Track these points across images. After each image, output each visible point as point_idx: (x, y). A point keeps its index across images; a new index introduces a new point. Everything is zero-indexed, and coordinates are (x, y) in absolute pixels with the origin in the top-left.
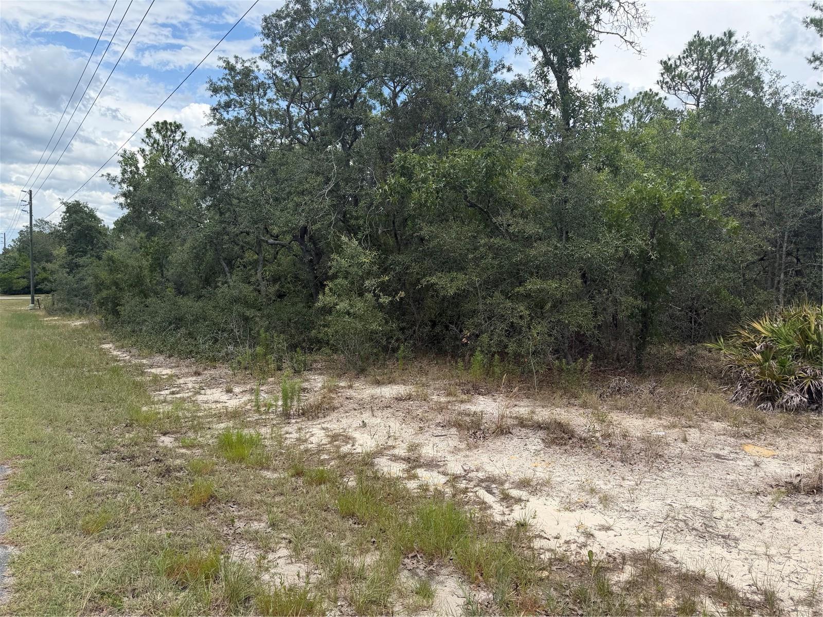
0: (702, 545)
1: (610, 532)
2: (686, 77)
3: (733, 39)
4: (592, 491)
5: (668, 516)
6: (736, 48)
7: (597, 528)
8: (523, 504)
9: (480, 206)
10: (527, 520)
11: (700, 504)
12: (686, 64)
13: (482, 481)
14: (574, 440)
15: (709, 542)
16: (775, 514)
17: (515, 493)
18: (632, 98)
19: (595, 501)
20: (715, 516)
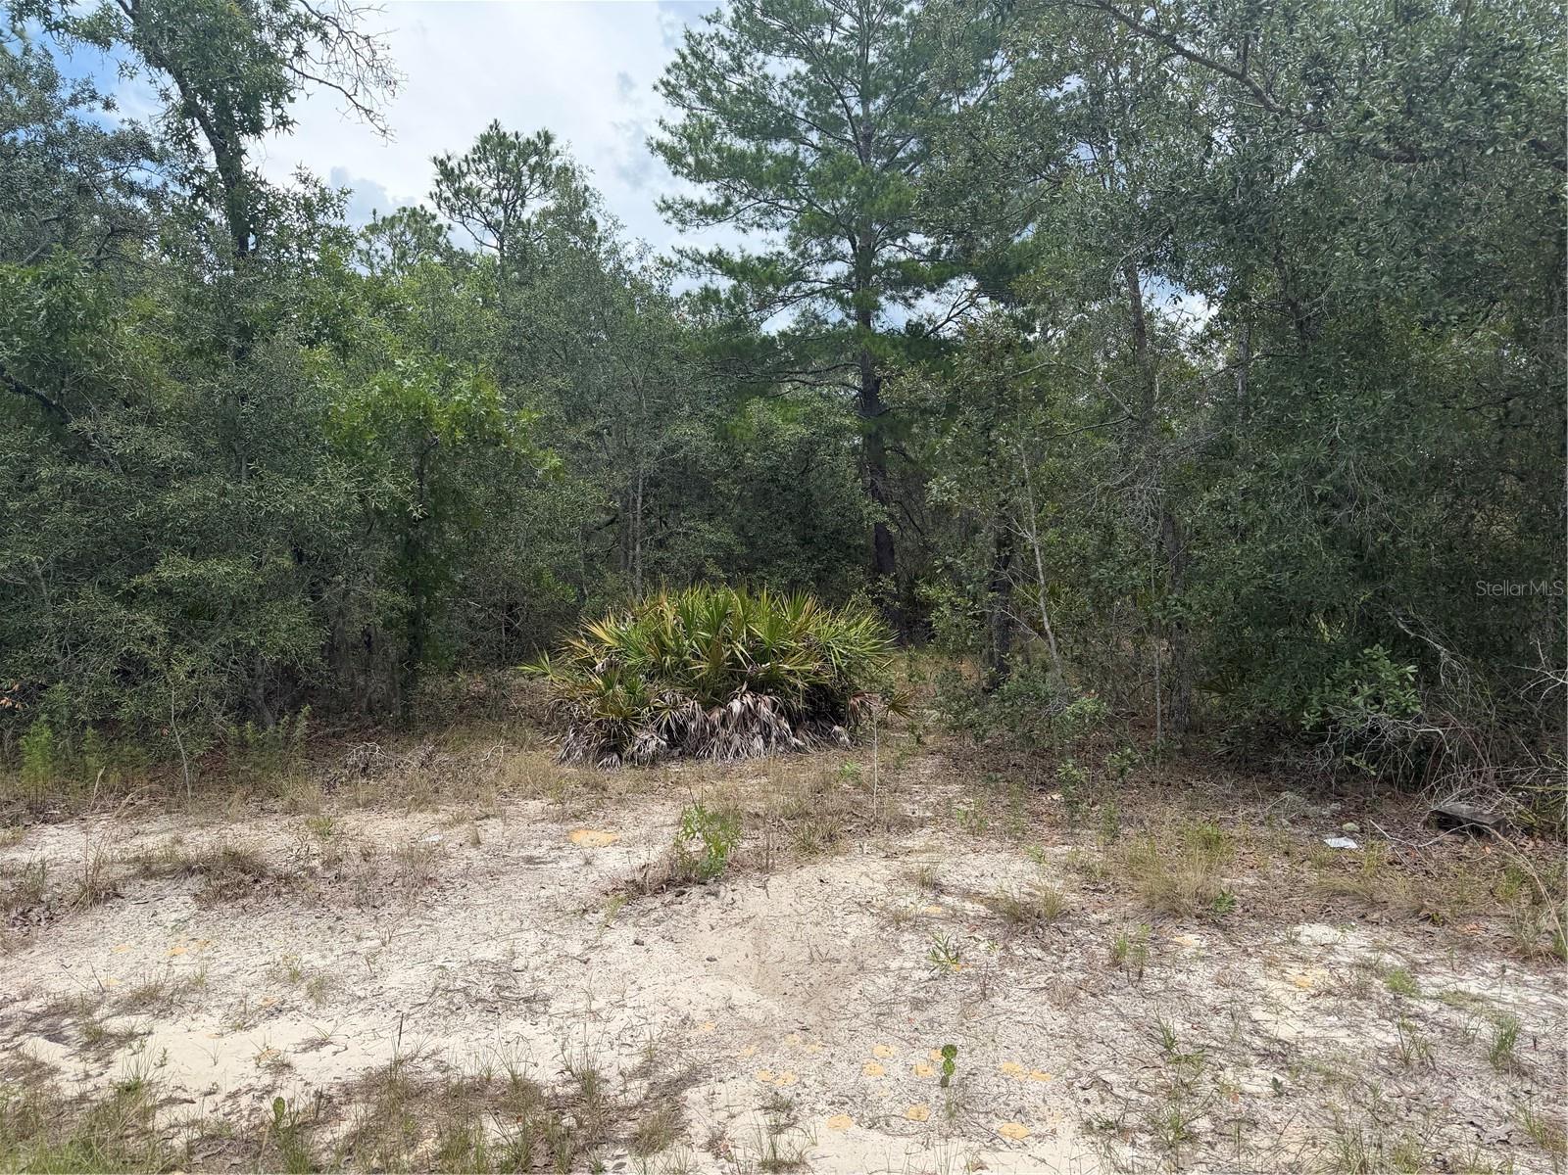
0: (491, 1026)
1: (327, 1050)
2: (478, 195)
3: (552, 147)
4: (295, 976)
5: (436, 989)
6: (557, 162)
7: (299, 1048)
8: (135, 1044)
9: (42, 392)
10: (142, 1076)
11: (491, 952)
12: (478, 173)
13: (37, 1018)
14: (265, 882)
15: (504, 1016)
16: (609, 938)
17: (117, 1024)
18: (389, 216)
19: (299, 995)
20: (515, 967)
